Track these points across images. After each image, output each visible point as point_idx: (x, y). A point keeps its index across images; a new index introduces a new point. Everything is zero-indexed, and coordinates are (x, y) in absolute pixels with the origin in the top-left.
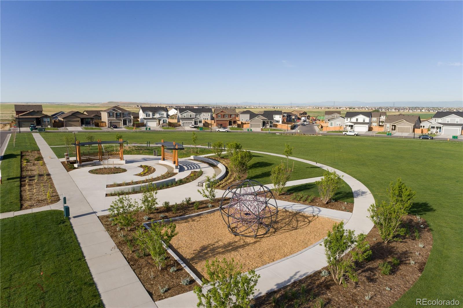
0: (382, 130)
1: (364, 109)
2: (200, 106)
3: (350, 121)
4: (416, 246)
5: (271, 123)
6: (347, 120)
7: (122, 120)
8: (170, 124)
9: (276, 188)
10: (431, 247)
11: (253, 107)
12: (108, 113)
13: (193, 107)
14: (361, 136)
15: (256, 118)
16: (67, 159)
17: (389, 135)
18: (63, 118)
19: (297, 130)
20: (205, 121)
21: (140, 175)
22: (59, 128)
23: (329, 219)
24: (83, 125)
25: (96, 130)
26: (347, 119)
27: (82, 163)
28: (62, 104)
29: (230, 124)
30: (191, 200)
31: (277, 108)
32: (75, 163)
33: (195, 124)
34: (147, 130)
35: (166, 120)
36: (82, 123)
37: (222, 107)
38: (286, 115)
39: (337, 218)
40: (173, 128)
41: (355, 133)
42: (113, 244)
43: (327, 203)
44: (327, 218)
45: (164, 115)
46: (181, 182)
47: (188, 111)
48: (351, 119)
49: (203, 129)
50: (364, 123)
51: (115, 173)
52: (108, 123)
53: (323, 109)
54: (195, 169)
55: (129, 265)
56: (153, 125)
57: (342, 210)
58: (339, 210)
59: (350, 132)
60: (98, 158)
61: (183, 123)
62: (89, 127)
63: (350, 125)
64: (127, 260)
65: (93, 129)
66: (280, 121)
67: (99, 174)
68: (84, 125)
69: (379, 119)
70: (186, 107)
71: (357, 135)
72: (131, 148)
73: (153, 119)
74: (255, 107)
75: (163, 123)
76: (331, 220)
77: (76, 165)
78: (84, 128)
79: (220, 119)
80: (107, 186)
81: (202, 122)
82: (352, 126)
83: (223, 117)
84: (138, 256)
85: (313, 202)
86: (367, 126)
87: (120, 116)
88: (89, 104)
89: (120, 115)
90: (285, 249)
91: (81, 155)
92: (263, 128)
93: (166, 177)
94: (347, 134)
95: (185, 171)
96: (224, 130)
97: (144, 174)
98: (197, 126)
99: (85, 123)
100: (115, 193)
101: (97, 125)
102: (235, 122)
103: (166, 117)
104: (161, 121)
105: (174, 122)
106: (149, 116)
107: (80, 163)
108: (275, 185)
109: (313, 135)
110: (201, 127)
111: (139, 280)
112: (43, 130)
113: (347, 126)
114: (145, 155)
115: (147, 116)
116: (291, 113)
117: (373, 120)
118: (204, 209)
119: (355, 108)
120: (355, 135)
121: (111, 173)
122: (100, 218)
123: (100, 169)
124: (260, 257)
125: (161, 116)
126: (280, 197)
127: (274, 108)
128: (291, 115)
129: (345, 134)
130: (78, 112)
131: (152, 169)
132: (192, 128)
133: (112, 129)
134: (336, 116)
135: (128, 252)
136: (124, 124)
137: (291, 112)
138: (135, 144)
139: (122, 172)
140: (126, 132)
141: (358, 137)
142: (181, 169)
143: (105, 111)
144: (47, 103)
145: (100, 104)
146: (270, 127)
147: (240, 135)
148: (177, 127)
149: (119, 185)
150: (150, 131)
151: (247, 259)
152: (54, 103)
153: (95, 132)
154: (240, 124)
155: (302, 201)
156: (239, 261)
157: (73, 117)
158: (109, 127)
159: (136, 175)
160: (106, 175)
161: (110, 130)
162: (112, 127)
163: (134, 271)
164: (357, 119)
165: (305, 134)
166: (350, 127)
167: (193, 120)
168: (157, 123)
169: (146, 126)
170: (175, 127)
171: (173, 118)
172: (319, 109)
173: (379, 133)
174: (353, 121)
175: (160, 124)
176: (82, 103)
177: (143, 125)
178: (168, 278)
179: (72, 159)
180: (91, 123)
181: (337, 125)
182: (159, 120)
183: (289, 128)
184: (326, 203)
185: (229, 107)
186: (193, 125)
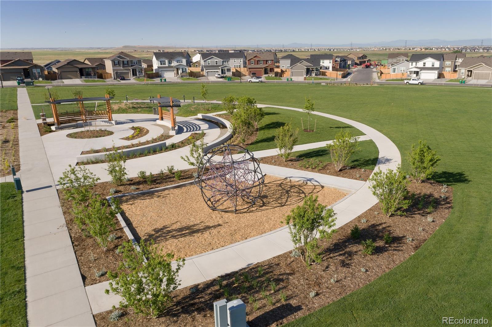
0: (456, 76)
1: (444, 49)
2: (237, 49)
3: (416, 66)
4: (423, 220)
5: (317, 70)
6: (412, 65)
7: (131, 70)
8: (192, 74)
9: (282, 153)
10: (444, 221)
11: (304, 50)
12: (112, 61)
13: (228, 51)
14: (427, 86)
15: (299, 64)
16: (43, 121)
17: (462, 83)
18: (57, 69)
19: (349, 79)
20: (236, 70)
21: (128, 139)
22: (53, 81)
23: (335, 189)
24: (82, 77)
25: (98, 82)
26: (412, 63)
27: (61, 125)
28: (66, 49)
29: (266, 73)
30: (174, 169)
31: (334, 50)
32: (53, 125)
33: (222, 73)
34: (161, 81)
35: (186, 69)
36: (82, 75)
37: (264, 50)
38: (339, 60)
39: (344, 189)
40: (194, 78)
41: (419, 81)
42: (63, 222)
43: (341, 170)
44: (333, 188)
45: (183, 62)
46: (174, 147)
47: (213, 57)
48: (416, 63)
49: (232, 80)
50: (433, 68)
51: (97, 137)
52: (114, 74)
53: (391, 50)
54: (196, 130)
55: (73, 245)
56: (170, 76)
57: (356, 179)
58: (352, 178)
59: (413, 80)
60: (81, 118)
61: (208, 72)
62: (90, 79)
63: (415, 71)
64: (73, 239)
65: (94, 81)
66: (330, 68)
67: (78, 138)
68: (84, 77)
69: (455, 62)
70: (219, 51)
71: (422, 84)
72: (128, 106)
73: (169, 67)
74: (306, 50)
75: (182, 72)
76: (337, 190)
77: (53, 128)
78: (84, 80)
79: (253, 66)
80: (82, 153)
81: (231, 71)
82: (417, 73)
83: (258, 64)
84: (86, 236)
85: (323, 170)
86: (436, 72)
87: (128, 65)
88: (99, 49)
89: (128, 63)
90: (267, 226)
91: (59, 115)
92: (307, 76)
93: (158, 140)
94: (410, 83)
95: (183, 133)
96: (257, 80)
97: (133, 137)
98: (225, 75)
99: (85, 74)
100: (87, 162)
101: (101, 76)
102: (272, 70)
103: (185, 65)
104: (179, 71)
105: (197, 71)
106: (164, 64)
107: (58, 125)
108: (280, 150)
109: (367, 84)
110: (229, 77)
111: (77, 262)
112: (32, 84)
113: (411, 72)
114: (144, 113)
115: (161, 64)
116: (346, 57)
117: (447, 64)
118: (188, 180)
119: (432, 49)
120: (420, 84)
121: (93, 137)
122: (59, 192)
123: (82, 132)
124: (232, 235)
125: (180, 63)
126: (286, 163)
127: (330, 50)
128: (346, 59)
129: (407, 82)
130: (75, 60)
131: (146, 130)
132: (219, 78)
133: (118, 81)
134: (401, 59)
135: (77, 231)
136: (133, 75)
137: (346, 55)
138: (136, 100)
139: (107, 136)
140: (135, 85)
141: (423, 86)
142: (180, 131)
143: (108, 58)
144: (48, 48)
145: (113, 49)
146: (316, 75)
147: (276, 86)
148: (200, 77)
149: (97, 152)
150: (165, 83)
151: (216, 237)
152: (56, 48)
153: (98, 85)
154: (280, 71)
155: (310, 168)
156: (205, 240)
157: (69, 66)
158: (114, 79)
159: (122, 139)
160: (86, 140)
161: (115, 82)
162: (119, 78)
163: (75, 253)
164: (424, 63)
165: (356, 84)
166: (415, 73)
167: (220, 67)
168: (175, 72)
169: (161, 77)
170: (197, 77)
171: (197, 66)
172: (387, 50)
173: (451, 80)
174: (419, 67)
175: (178, 73)
176: (91, 48)
177: (157, 75)
178: (111, 260)
179: (49, 120)
180: (92, 75)
181: (401, 71)
182: (178, 69)
183: (340, 77)
184: (338, 170)
185: (273, 50)
186: (219, 75)
